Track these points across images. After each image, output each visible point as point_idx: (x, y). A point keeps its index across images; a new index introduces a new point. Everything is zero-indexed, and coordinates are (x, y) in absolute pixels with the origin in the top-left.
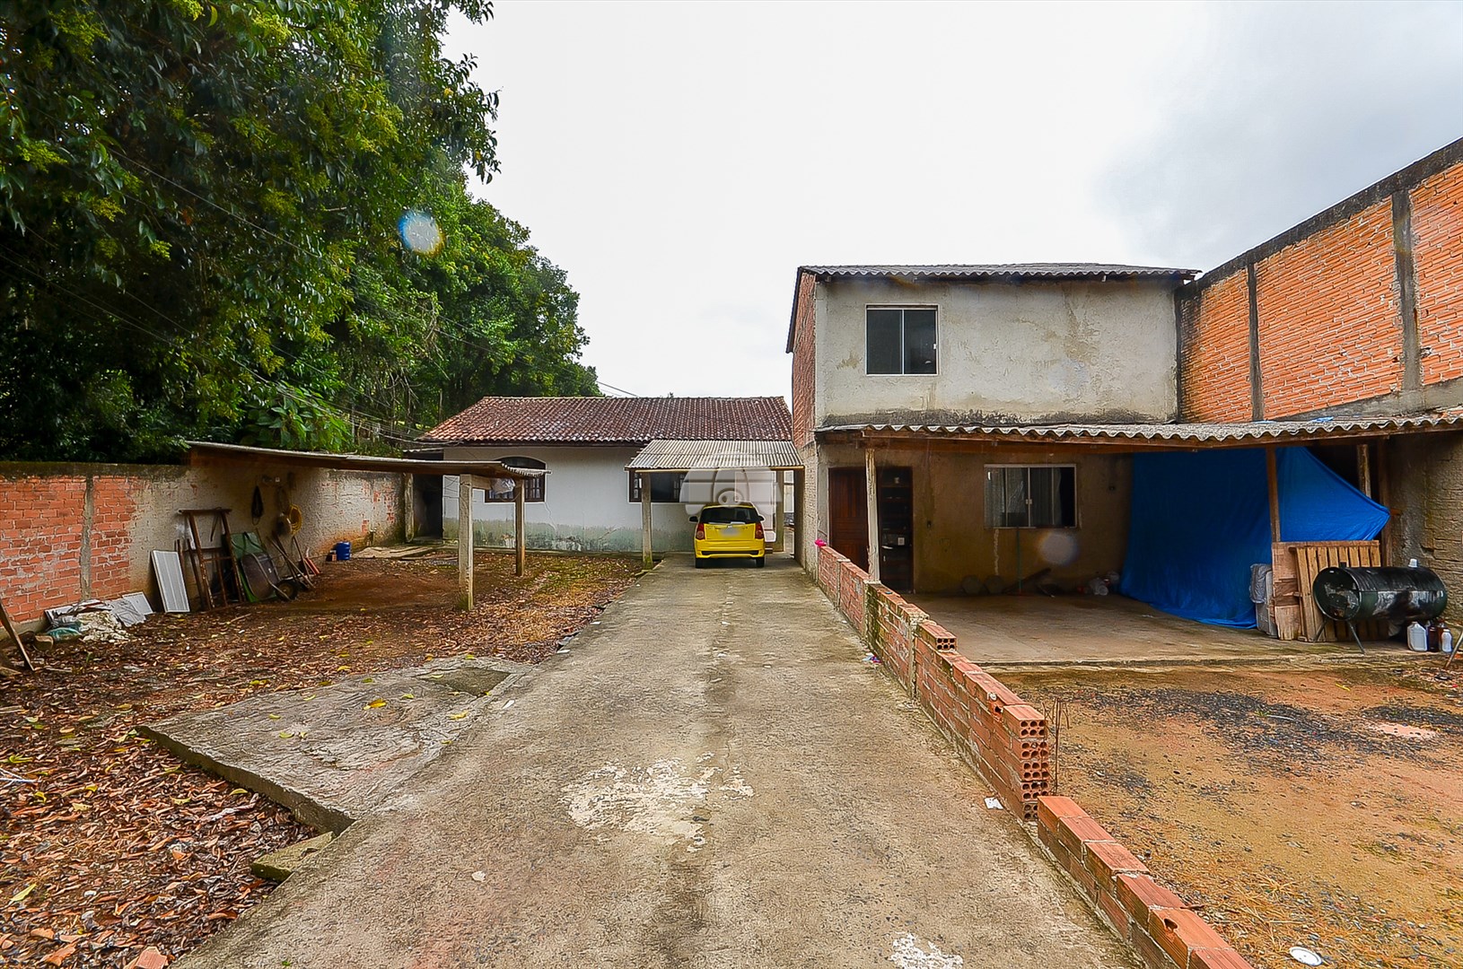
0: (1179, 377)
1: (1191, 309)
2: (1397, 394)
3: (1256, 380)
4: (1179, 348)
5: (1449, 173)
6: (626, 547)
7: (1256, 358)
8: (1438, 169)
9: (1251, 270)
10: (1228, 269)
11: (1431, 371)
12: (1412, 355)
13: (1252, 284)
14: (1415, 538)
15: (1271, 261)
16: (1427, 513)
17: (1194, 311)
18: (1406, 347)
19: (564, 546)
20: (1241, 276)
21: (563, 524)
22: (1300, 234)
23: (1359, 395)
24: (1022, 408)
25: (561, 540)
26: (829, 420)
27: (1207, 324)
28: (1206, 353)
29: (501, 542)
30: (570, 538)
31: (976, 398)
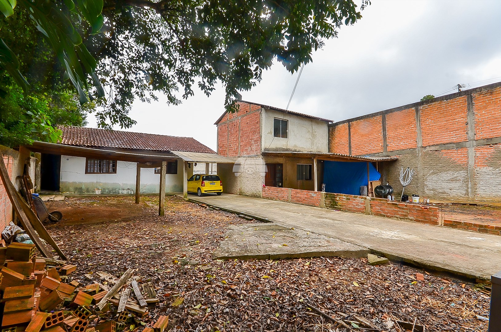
0: (329, 144)
1: (333, 129)
2: (382, 152)
3: (350, 147)
4: (329, 138)
5: (394, 113)
6: (153, 192)
7: (350, 143)
8: (392, 112)
9: (349, 123)
10: (343, 122)
11: (389, 149)
12: (385, 145)
13: (349, 126)
14: (385, 180)
15: (354, 122)
16: (388, 175)
17: (333, 130)
18: (384, 144)
19: (125, 192)
20: (346, 124)
21: (126, 183)
22: (361, 118)
23: (374, 152)
24: (304, 149)
25: (124, 190)
26: (265, 149)
27: (336, 133)
28: (336, 140)
29: (93, 192)
30: (128, 189)
31: (295, 146)
